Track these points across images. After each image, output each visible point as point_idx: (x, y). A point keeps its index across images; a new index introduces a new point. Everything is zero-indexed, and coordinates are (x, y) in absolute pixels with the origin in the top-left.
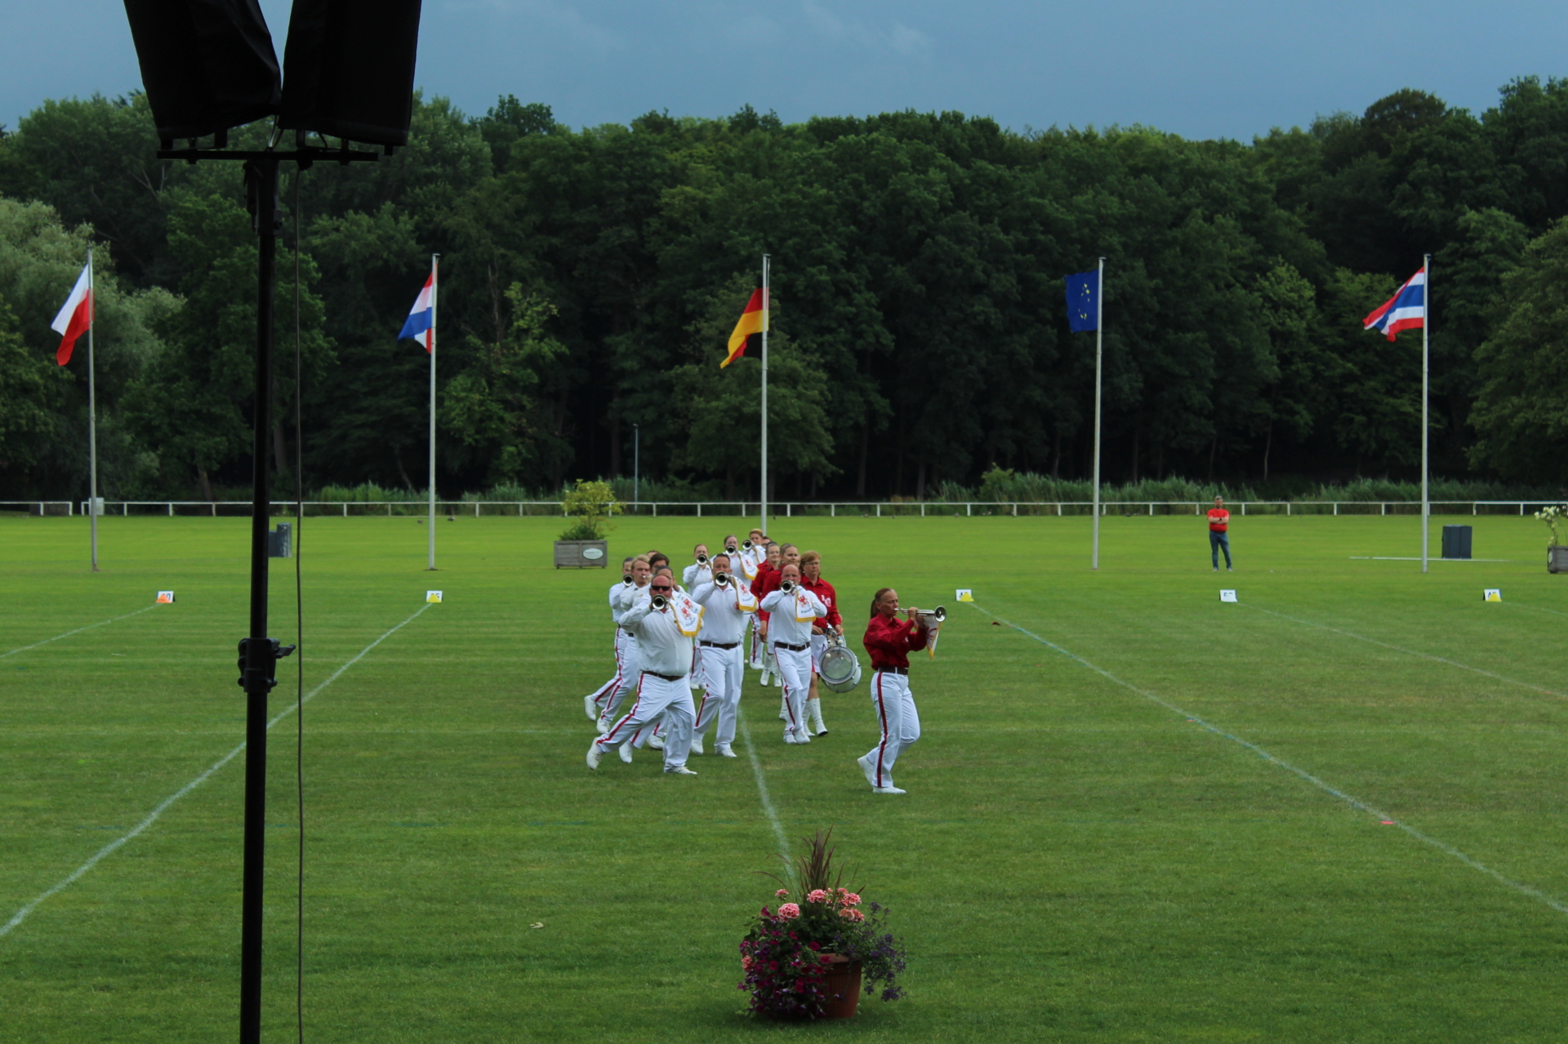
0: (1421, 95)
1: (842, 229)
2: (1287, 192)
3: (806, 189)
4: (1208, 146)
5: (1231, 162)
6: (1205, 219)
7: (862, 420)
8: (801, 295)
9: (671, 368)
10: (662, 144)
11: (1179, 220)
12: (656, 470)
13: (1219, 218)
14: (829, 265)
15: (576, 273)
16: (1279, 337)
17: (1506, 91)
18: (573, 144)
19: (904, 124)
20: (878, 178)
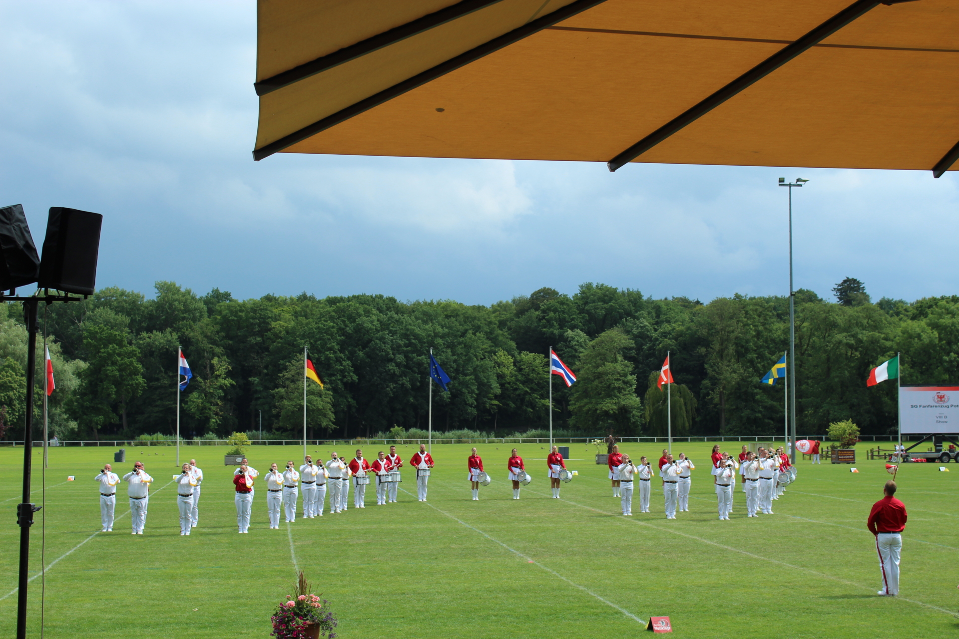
0: (550, 289)
1: (338, 338)
2: (502, 324)
3: (325, 323)
4: (474, 307)
5: (482, 313)
6: (473, 334)
7: (346, 409)
8: (323, 362)
9: (274, 390)
10: (271, 306)
11: (463, 334)
12: (268, 428)
13: (478, 334)
14: (334, 351)
15: (239, 354)
16: (500, 377)
17: (582, 287)
18: (239, 306)
19: (361, 299)
20: (352, 319)
